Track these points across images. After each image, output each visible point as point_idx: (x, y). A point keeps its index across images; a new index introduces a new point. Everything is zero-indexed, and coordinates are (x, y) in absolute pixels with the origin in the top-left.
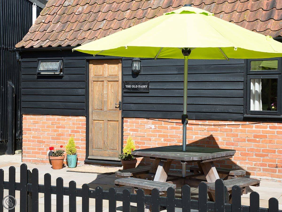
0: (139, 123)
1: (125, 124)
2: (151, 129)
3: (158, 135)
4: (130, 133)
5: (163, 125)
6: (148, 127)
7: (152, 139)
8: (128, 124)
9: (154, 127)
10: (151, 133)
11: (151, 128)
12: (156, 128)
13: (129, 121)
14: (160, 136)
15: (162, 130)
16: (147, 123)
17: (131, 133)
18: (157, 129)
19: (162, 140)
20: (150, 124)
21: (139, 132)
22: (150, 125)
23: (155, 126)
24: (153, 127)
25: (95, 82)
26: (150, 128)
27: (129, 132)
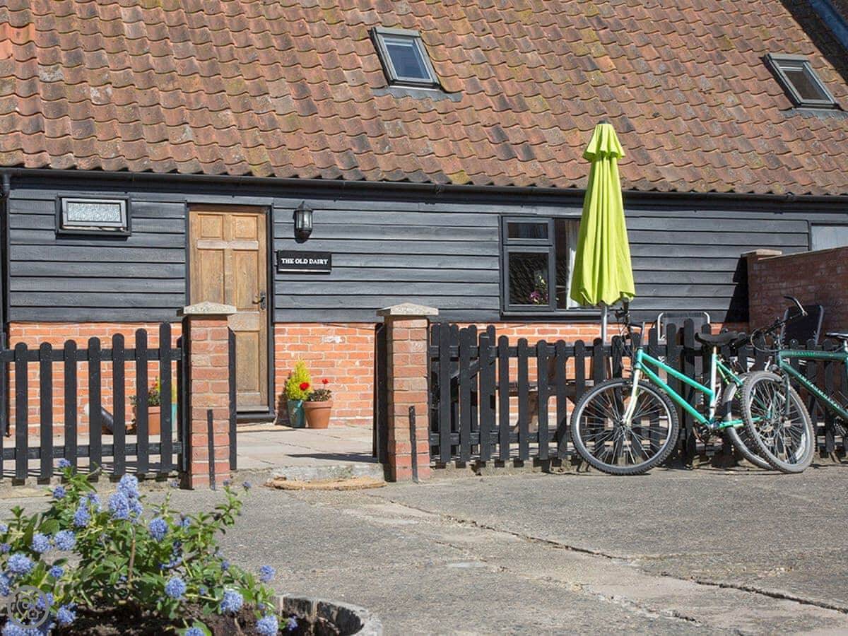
0: (309, 332)
1: (279, 335)
2: (333, 345)
3: (348, 355)
4: (290, 354)
5: (358, 335)
6: (328, 341)
7: (336, 364)
8: (286, 335)
9: (341, 341)
10: (334, 351)
11: (334, 342)
12: (344, 342)
13: (287, 330)
14: (352, 356)
15: (357, 344)
16: (325, 333)
17: (293, 354)
18: (346, 343)
19: (357, 363)
20: (331, 335)
21: (309, 352)
22: (331, 337)
23: (341, 338)
24: (338, 339)
25: (203, 252)
26: (332, 342)
27: (286, 352)
